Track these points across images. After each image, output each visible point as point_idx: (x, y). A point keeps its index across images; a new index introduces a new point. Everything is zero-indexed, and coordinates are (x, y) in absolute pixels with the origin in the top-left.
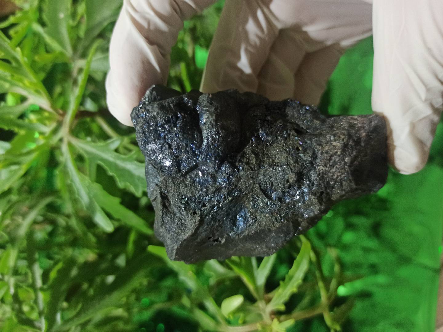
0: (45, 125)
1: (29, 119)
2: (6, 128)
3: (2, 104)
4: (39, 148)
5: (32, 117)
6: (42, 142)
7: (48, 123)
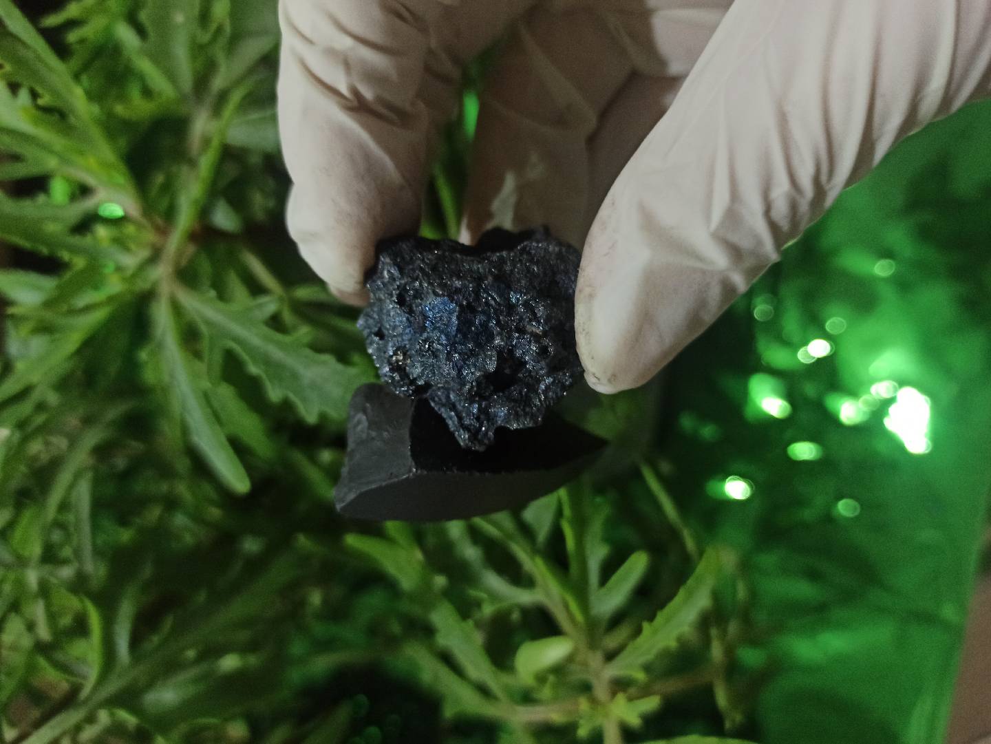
0: (127, 250)
1: (95, 235)
2: (45, 251)
3: (41, 198)
4: (111, 299)
5: (102, 232)
6: (114, 286)
7: (133, 246)
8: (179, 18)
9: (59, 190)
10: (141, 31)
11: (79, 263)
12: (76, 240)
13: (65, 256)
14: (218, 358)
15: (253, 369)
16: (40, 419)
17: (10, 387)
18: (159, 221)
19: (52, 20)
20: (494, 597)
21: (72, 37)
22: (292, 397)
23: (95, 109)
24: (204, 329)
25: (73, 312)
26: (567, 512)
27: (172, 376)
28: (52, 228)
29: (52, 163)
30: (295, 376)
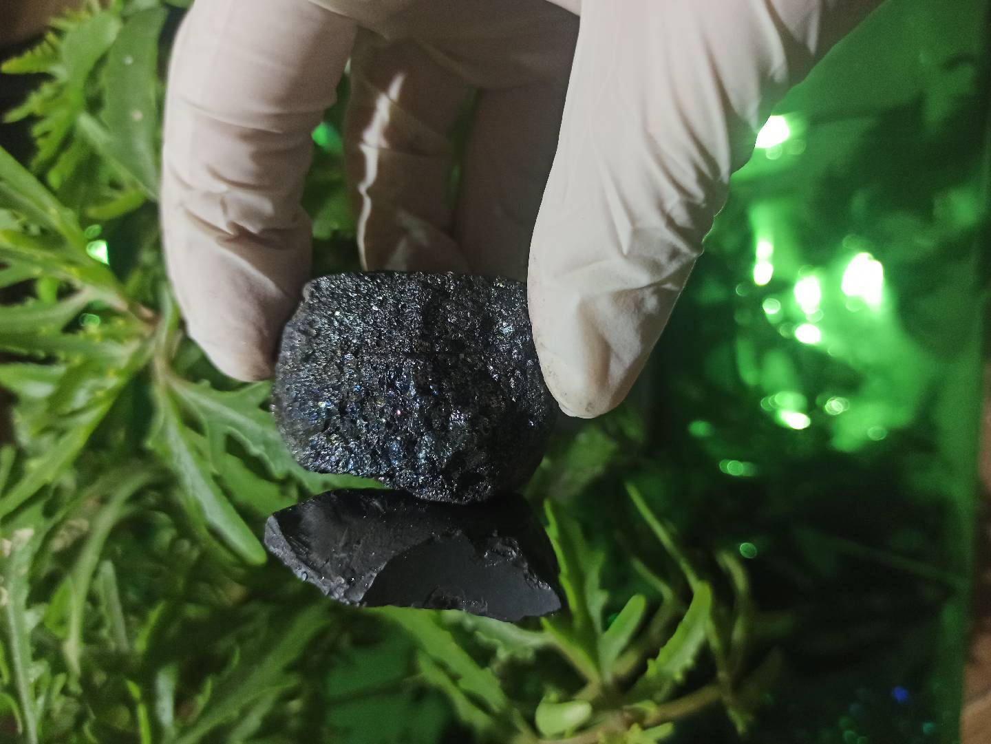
0: (120, 342)
1: (86, 333)
3: (30, 302)
6: (113, 381)
7: (125, 339)
8: (137, 116)
10: (103, 124)
12: (69, 338)
13: (61, 355)
14: (220, 443)
15: (256, 450)
17: (26, 488)
18: (147, 313)
20: (507, 643)
22: (292, 469)
23: (70, 214)
24: (203, 418)
28: (45, 330)
29: (36, 271)
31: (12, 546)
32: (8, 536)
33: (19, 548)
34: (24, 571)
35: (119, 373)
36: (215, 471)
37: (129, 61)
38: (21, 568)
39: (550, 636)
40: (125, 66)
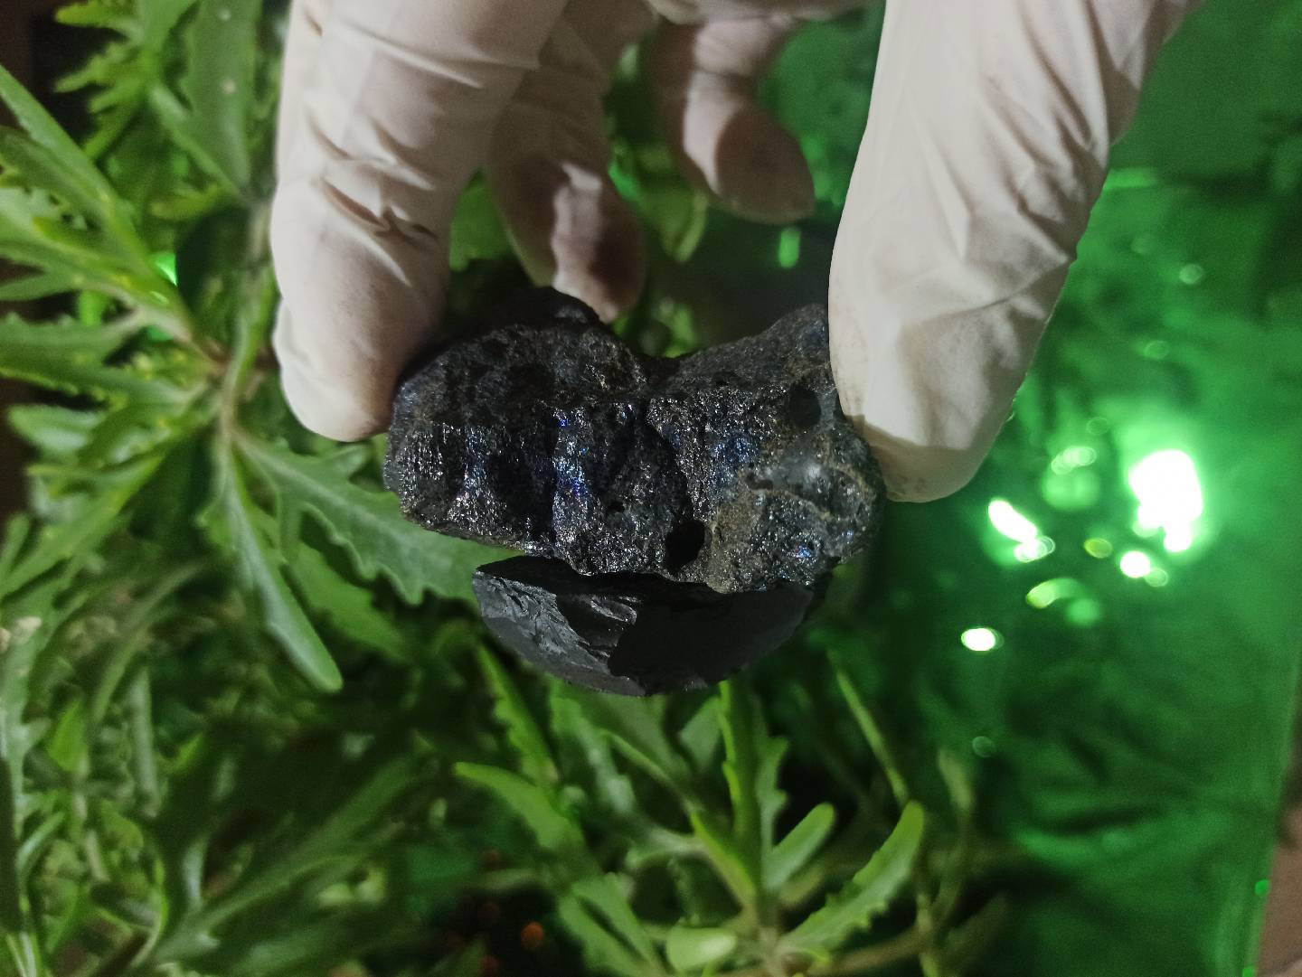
0: (178, 384)
1: (135, 368)
2: (73, 389)
3: (66, 321)
4: (157, 449)
5: (144, 362)
6: (165, 432)
7: (183, 379)
8: (229, 87)
9: (89, 309)
10: (182, 100)
11: (119, 402)
12: (112, 373)
13: (99, 394)
14: (294, 524)
15: (339, 537)
16: (78, 601)
17: (38, 562)
18: (216, 348)
19: (69, 83)
21: (97, 104)
22: (388, 570)
23: (128, 208)
24: (275, 488)
25: (113, 468)
26: (731, 753)
27: (239, 545)
28: (81, 360)
29: (77, 281)
30: (392, 546)
31: (11, 639)
32: (7, 624)
33: (22, 641)
34: (24, 672)
35: (173, 423)
36: (284, 560)
37: (226, 16)
38: (21, 669)
39: (701, 843)
40: (219, 22)
